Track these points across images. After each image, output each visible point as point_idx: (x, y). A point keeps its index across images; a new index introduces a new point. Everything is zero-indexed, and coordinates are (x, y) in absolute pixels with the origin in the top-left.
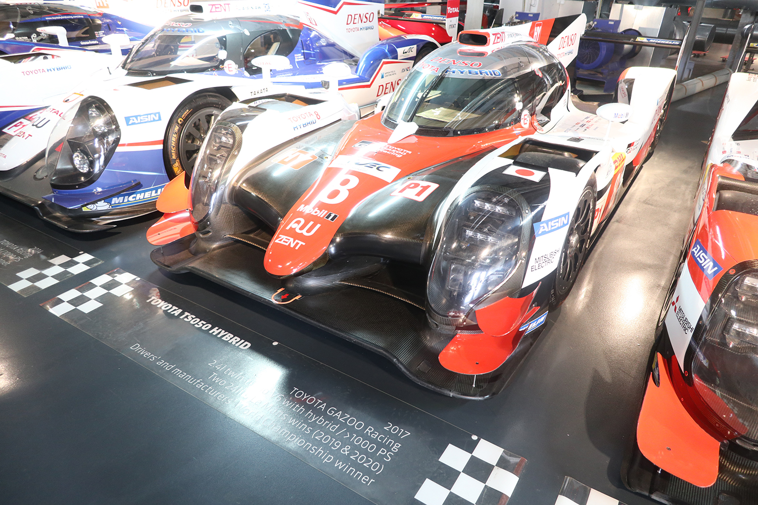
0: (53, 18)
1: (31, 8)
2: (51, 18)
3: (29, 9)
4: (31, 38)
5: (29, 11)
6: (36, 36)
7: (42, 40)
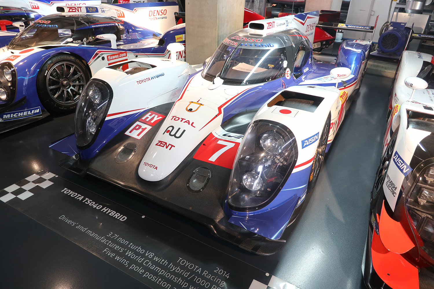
0: (97, 26)
1: (82, 19)
2: (95, 26)
3: (81, 20)
4: (83, 41)
5: (81, 21)
6: (86, 40)
7: (90, 42)
